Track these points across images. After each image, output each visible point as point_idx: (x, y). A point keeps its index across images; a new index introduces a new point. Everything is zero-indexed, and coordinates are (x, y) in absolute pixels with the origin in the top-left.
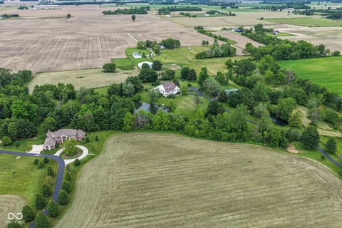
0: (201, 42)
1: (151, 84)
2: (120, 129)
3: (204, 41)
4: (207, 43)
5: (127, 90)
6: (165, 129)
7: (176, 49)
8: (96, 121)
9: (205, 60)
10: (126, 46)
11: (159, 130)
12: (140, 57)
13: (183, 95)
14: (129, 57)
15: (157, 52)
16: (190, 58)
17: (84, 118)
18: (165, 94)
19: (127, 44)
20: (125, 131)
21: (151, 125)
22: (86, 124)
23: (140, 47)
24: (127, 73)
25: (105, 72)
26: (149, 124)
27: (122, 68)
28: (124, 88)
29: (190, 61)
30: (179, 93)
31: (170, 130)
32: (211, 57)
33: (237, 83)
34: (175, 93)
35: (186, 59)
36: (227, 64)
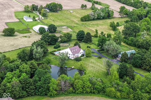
0: (80, 6)
1: (53, 46)
2: (46, 95)
3: (83, 5)
4: (86, 6)
5: (37, 55)
6: (87, 93)
7: (59, 12)
8: (23, 88)
9: (89, 22)
10: (13, 10)
11: (82, 93)
12: (32, 20)
13: (87, 57)
14: (21, 21)
15: (44, 15)
16: (76, 20)
17: (13, 86)
18: (72, 57)
19: (13, 8)
20: (51, 96)
21: (74, 88)
22: (15, 92)
23: (27, 11)
24: (26, 37)
25: (5, 36)
26: (71, 88)
27: (19, 31)
28: (34, 53)
29: (77, 24)
30: (83, 55)
31: (92, 93)
32: (94, 20)
33: (127, 44)
34: (80, 55)
35: (73, 21)
36: (111, 26)
